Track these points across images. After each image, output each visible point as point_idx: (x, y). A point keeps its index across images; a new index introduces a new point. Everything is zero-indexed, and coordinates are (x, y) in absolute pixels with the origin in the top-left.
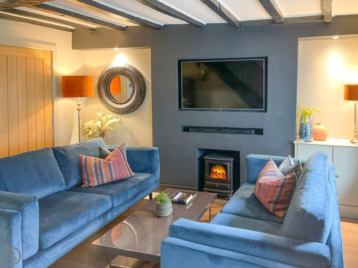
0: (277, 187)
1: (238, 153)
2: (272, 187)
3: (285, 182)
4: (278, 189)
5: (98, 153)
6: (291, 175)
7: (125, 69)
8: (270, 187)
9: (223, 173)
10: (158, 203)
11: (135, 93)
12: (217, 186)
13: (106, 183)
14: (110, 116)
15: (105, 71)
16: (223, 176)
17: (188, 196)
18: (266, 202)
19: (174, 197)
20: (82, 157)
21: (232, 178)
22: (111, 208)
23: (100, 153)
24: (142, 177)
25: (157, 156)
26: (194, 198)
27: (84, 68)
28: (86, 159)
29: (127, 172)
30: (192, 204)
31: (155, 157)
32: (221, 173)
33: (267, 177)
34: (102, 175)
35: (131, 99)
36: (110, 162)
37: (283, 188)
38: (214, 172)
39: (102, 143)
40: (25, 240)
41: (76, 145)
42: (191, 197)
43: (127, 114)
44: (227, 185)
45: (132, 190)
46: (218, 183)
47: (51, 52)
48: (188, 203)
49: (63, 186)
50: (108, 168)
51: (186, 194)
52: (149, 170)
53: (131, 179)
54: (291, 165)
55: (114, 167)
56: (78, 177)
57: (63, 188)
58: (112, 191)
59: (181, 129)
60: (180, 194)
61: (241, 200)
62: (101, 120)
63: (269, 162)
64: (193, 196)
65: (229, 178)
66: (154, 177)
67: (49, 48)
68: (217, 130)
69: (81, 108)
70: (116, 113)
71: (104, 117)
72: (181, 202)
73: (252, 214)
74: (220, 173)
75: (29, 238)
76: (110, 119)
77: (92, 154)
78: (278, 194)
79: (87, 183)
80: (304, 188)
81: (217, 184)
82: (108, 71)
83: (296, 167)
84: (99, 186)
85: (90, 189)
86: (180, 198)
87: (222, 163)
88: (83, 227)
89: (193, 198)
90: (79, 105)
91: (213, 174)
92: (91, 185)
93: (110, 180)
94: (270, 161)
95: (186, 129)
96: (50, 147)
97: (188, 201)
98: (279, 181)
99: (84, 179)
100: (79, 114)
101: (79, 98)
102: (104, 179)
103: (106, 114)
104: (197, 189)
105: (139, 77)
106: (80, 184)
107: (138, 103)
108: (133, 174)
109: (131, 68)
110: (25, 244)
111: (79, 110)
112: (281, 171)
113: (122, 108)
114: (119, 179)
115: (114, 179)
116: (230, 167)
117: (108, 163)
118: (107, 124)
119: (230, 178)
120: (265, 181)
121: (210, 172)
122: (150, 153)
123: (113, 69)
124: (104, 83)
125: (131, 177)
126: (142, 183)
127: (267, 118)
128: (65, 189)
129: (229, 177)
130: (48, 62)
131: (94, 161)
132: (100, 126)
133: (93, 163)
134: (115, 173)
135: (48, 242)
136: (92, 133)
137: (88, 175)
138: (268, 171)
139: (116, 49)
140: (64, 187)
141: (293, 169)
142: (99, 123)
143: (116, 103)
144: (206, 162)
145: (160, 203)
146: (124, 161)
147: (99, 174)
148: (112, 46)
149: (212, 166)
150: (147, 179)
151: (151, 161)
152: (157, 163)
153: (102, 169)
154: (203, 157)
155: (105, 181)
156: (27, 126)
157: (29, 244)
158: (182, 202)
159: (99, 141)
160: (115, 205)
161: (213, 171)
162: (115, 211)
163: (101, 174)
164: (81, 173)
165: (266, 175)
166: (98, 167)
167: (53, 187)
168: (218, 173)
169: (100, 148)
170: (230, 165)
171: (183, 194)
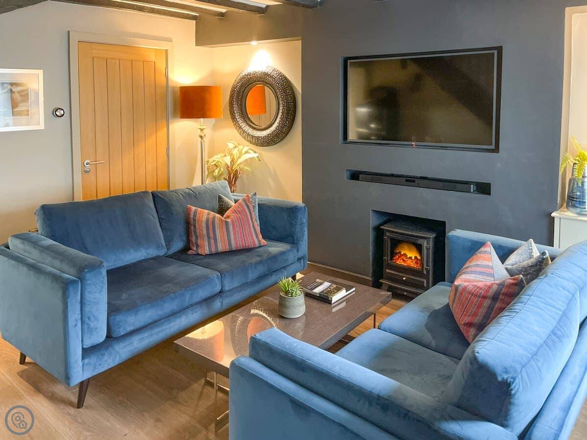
0: (484, 297)
1: (442, 224)
2: (476, 296)
3: (502, 290)
4: (487, 303)
5: (216, 205)
6: (514, 279)
7: (266, 74)
8: (472, 295)
9: (416, 257)
10: (282, 294)
11: (280, 114)
12: (404, 279)
13: (222, 251)
14: (246, 149)
15: (239, 78)
16: (417, 263)
17: (338, 290)
18: (463, 322)
19: (314, 289)
20: (190, 209)
21: (431, 268)
22: (220, 292)
23: (219, 205)
24: (276, 248)
25: (304, 218)
26: (349, 296)
27: (213, 73)
28: (195, 212)
29: (255, 238)
30: (344, 303)
31: (299, 219)
32: (413, 258)
33: (474, 275)
34: (216, 239)
35: (274, 122)
36: (229, 220)
37: (496, 302)
38: (402, 253)
39: (225, 190)
40: (86, 320)
41: (186, 189)
42: (343, 293)
43: (269, 146)
44: (422, 280)
45: (256, 267)
46: (407, 274)
47: (167, 51)
48: (335, 303)
49: (162, 250)
50: (225, 230)
51: (335, 286)
52: (289, 238)
53: (261, 249)
54: (531, 257)
55: (234, 229)
56: (184, 238)
57: (162, 252)
58: (223, 266)
59: (346, 175)
60: (326, 284)
61: (422, 311)
62: (231, 155)
63: (482, 249)
64: (346, 292)
65: (426, 269)
66: (295, 251)
67: (163, 46)
68: (407, 181)
69: (205, 135)
70: (254, 144)
71: (236, 150)
72: (324, 299)
73: (433, 342)
74: (411, 258)
75: (92, 319)
76: (244, 154)
77: (207, 205)
78: (484, 311)
79: (195, 249)
80: (511, 309)
81: (404, 277)
82: (243, 78)
83: (536, 265)
84: (211, 255)
85: (199, 259)
86: (323, 291)
87: (413, 239)
88: (174, 314)
89: (346, 296)
90: (202, 130)
91: (399, 257)
92: (200, 252)
93: (227, 248)
94: (486, 247)
95: (355, 176)
96: (150, 192)
97: (335, 298)
98: (490, 287)
99: (192, 242)
100: (201, 143)
101: (202, 119)
102: (219, 245)
103: (239, 144)
104: (370, 279)
105: (286, 88)
106: (186, 248)
107: (284, 129)
108: (264, 242)
109: (275, 73)
110: (86, 327)
111: (201, 137)
112: (507, 269)
113: (261, 137)
114: (241, 248)
115: (234, 248)
116: (427, 249)
117: (225, 221)
118: (240, 161)
119: (428, 268)
120: (466, 284)
121: (393, 254)
122: (292, 211)
123: (249, 74)
124: (238, 97)
125: (260, 247)
126: (274, 258)
127: (499, 165)
128: (165, 254)
129: (425, 266)
130: (161, 66)
131: (206, 217)
132: (229, 164)
133: (204, 219)
134: (235, 238)
135: (119, 328)
136: (218, 174)
137: (197, 237)
138: (477, 266)
139: (254, 43)
140: (164, 251)
141: (529, 267)
142: (228, 160)
143: (254, 129)
144: (386, 236)
145: (283, 296)
146: (250, 221)
147: (212, 236)
148: (246, 38)
149: (396, 243)
150: (282, 253)
151: (291, 224)
152: (302, 229)
153: (216, 229)
154: (381, 226)
155: (221, 248)
156: (134, 158)
157: (91, 327)
158: (326, 299)
159: (221, 186)
160: (227, 288)
161: (400, 252)
162: (227, 297)
163: (214, 237)
164: (188, 234)
165: (472, 272)
166: (211, 227)
167: (147, 249)
168: (408, 257)
169: (220, 198)
170: (428, 245)
171: (330, 286)
